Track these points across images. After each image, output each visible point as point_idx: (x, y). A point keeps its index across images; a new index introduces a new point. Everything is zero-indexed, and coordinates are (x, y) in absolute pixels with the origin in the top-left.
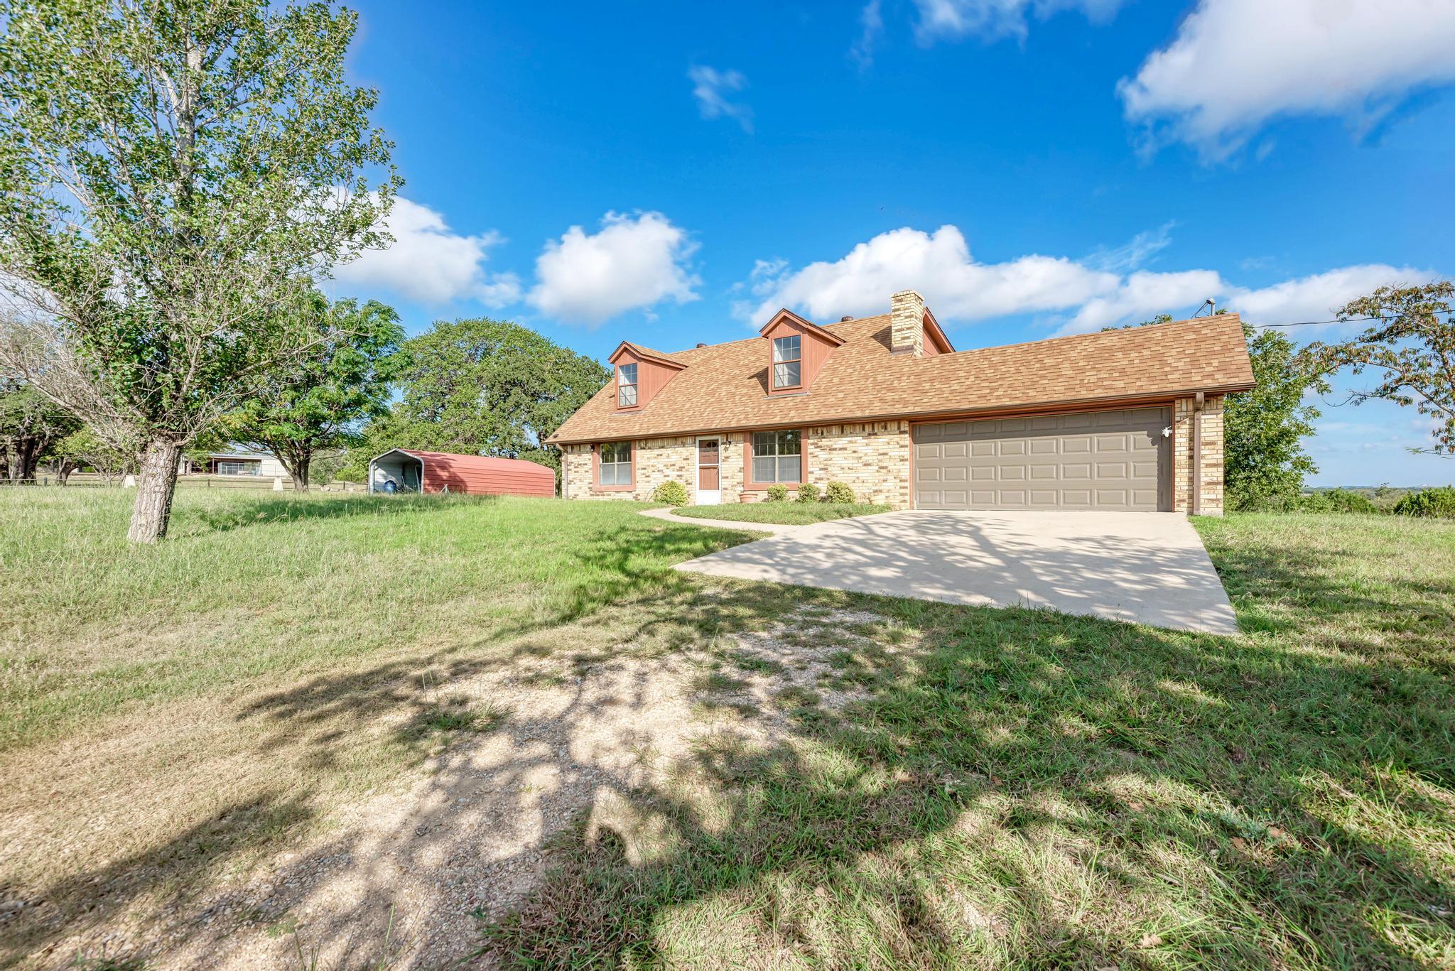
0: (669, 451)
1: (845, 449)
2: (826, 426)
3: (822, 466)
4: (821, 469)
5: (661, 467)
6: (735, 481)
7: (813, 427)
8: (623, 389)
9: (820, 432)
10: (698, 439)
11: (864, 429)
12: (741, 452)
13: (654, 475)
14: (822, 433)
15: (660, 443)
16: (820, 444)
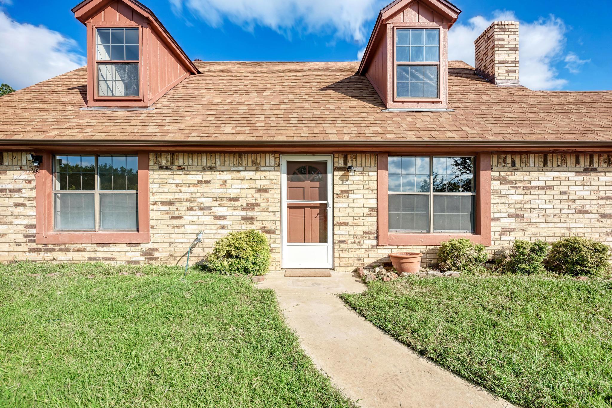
0: (226, 176)
1: (550, 188)
2: (520, 153)
3: (512, 211)
4: (510, 216)
5: (207, 201)
6: (360, 230)
7: (499, 153)
8: (101, 67)
9: (509, 161)
10: (285, 159)
11: (578, 162)
12: (373, 184)
13: (189, 217)
14: (514, 164)
15: (205, 161)
16: (511, 178)
